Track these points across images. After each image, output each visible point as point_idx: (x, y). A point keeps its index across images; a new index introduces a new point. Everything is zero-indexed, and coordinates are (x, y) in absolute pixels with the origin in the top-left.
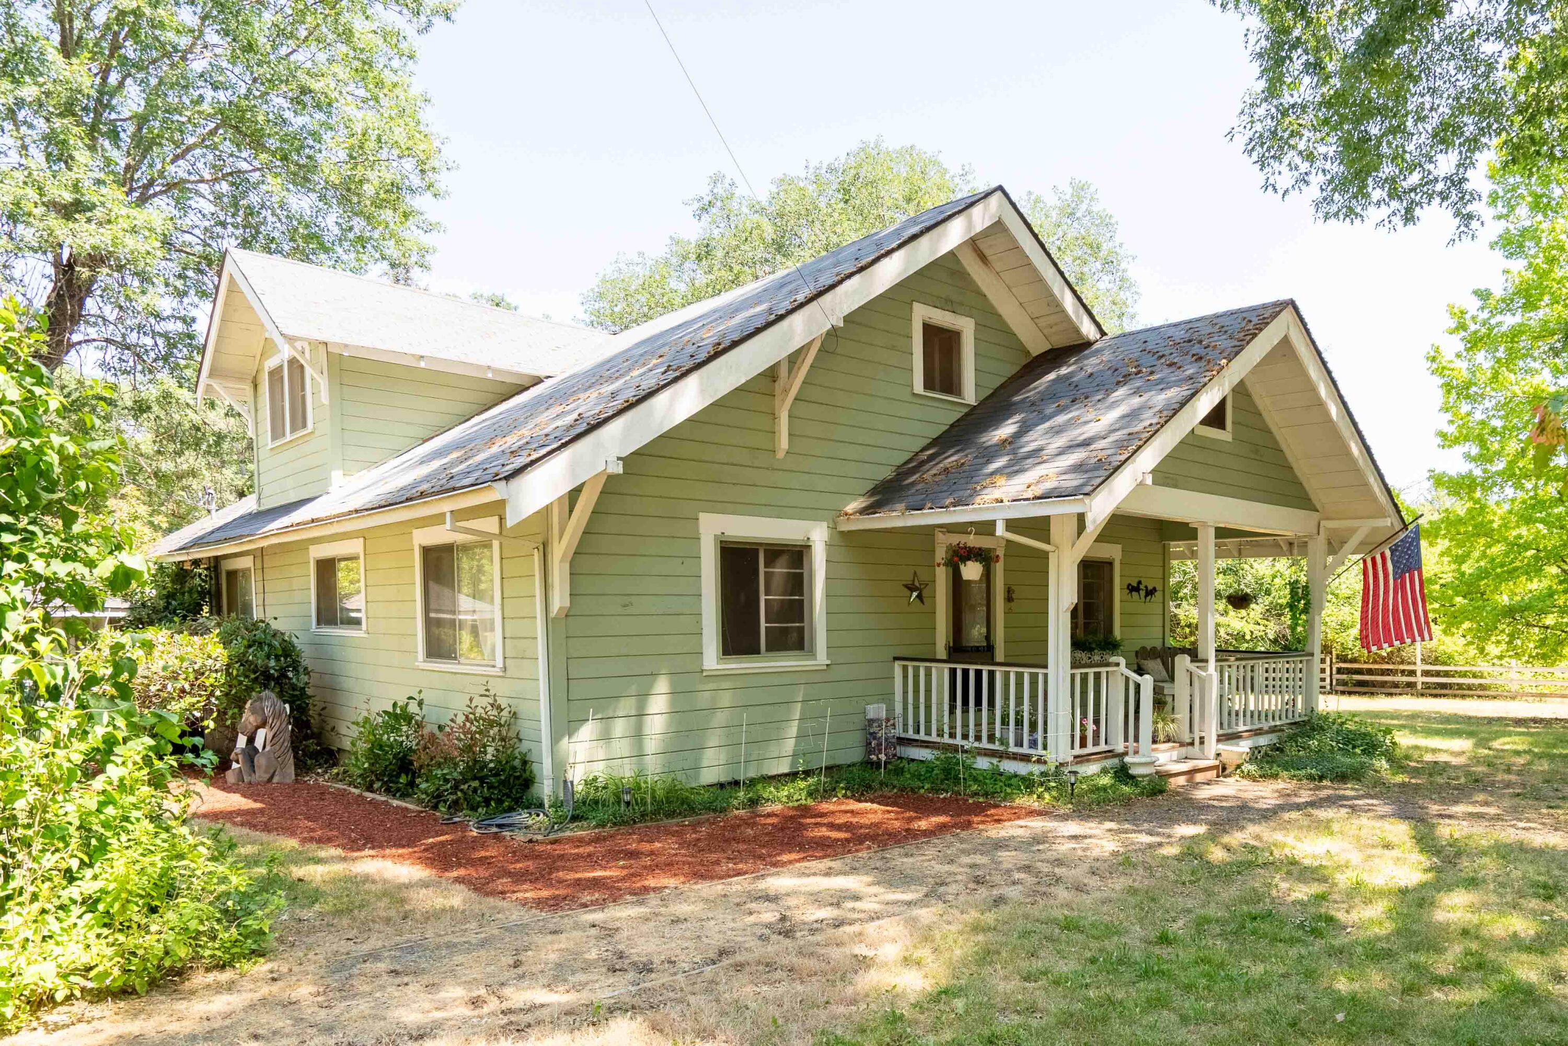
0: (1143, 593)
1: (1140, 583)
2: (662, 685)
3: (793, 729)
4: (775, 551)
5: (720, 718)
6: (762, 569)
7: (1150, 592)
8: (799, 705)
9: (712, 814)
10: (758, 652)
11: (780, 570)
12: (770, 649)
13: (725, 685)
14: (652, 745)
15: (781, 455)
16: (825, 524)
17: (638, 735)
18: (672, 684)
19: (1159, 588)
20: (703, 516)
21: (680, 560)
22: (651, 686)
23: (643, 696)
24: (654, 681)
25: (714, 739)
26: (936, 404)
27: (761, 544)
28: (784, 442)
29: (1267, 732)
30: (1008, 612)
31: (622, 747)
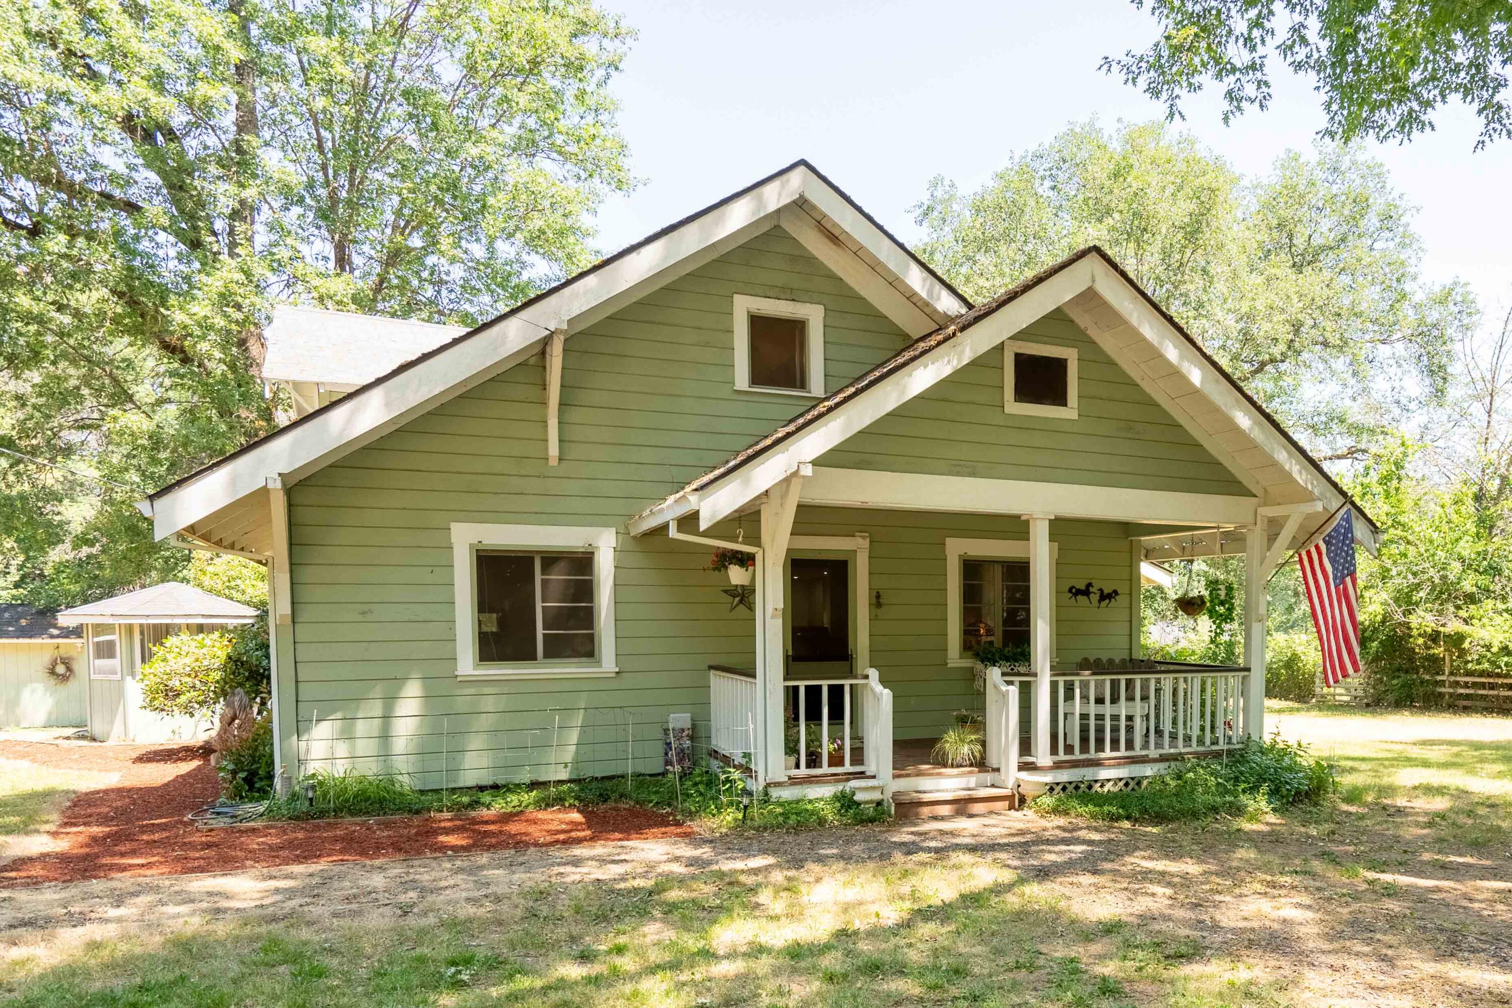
0: (1095, 598)
1: (1090, 585)
2: (413, 689)
3: (574, 737)
4: (551, 559)
5: (485, 722)
6: (538, 577)
7: (1105, 597)
8: (582, 711)
9: (406, 815)
10: (533, 657)
11: (558, 576)
12: (548, 654)
13: (487, 690)
14: (400, 745)
15: (553, 462)
16: (613, 530)
17: (385, 737)
18: (425, 687)
19: (1123, 589)
20: (456, 528)
21: (430, 569)
22: (400, 689)
23: (390, 700)
24: (404, 684)
25: (476, 742)
26: (773, 400)
27: (538, 552)
28: (553, 449)
29: (1155, 761)
30: (873, 619)
31: (366, 747)
